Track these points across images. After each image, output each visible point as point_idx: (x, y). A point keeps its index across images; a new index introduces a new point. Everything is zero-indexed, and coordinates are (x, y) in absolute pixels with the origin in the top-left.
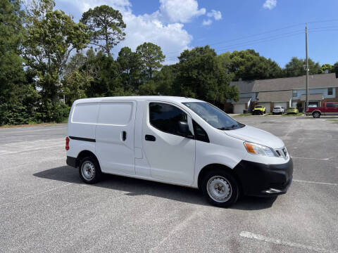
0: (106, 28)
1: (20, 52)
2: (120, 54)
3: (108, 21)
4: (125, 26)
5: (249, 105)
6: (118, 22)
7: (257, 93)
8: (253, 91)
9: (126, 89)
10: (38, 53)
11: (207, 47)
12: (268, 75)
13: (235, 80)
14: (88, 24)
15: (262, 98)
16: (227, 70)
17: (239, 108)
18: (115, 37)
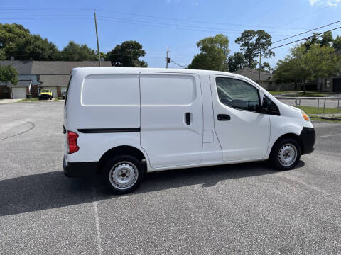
5: (30, 88)
7: (38, 76)
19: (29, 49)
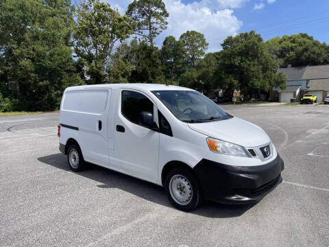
0: (149, 18)
1: (72, 44)
2: (164, 43)
3: (151, 11)
4: (167, 15)
5: (297, 93)
6: (162, 11)
7: (308, 81)
8: (303, 78)
9: (168, 77)
10: (87, 45)
11: (252, 32)
12: (322, 61)
13: (284, 66)
14: (133, 15)
15: (313, 85)
16: (275, 56)
17: (286, 96)
18: (158, 26)
19: (306, 56)
